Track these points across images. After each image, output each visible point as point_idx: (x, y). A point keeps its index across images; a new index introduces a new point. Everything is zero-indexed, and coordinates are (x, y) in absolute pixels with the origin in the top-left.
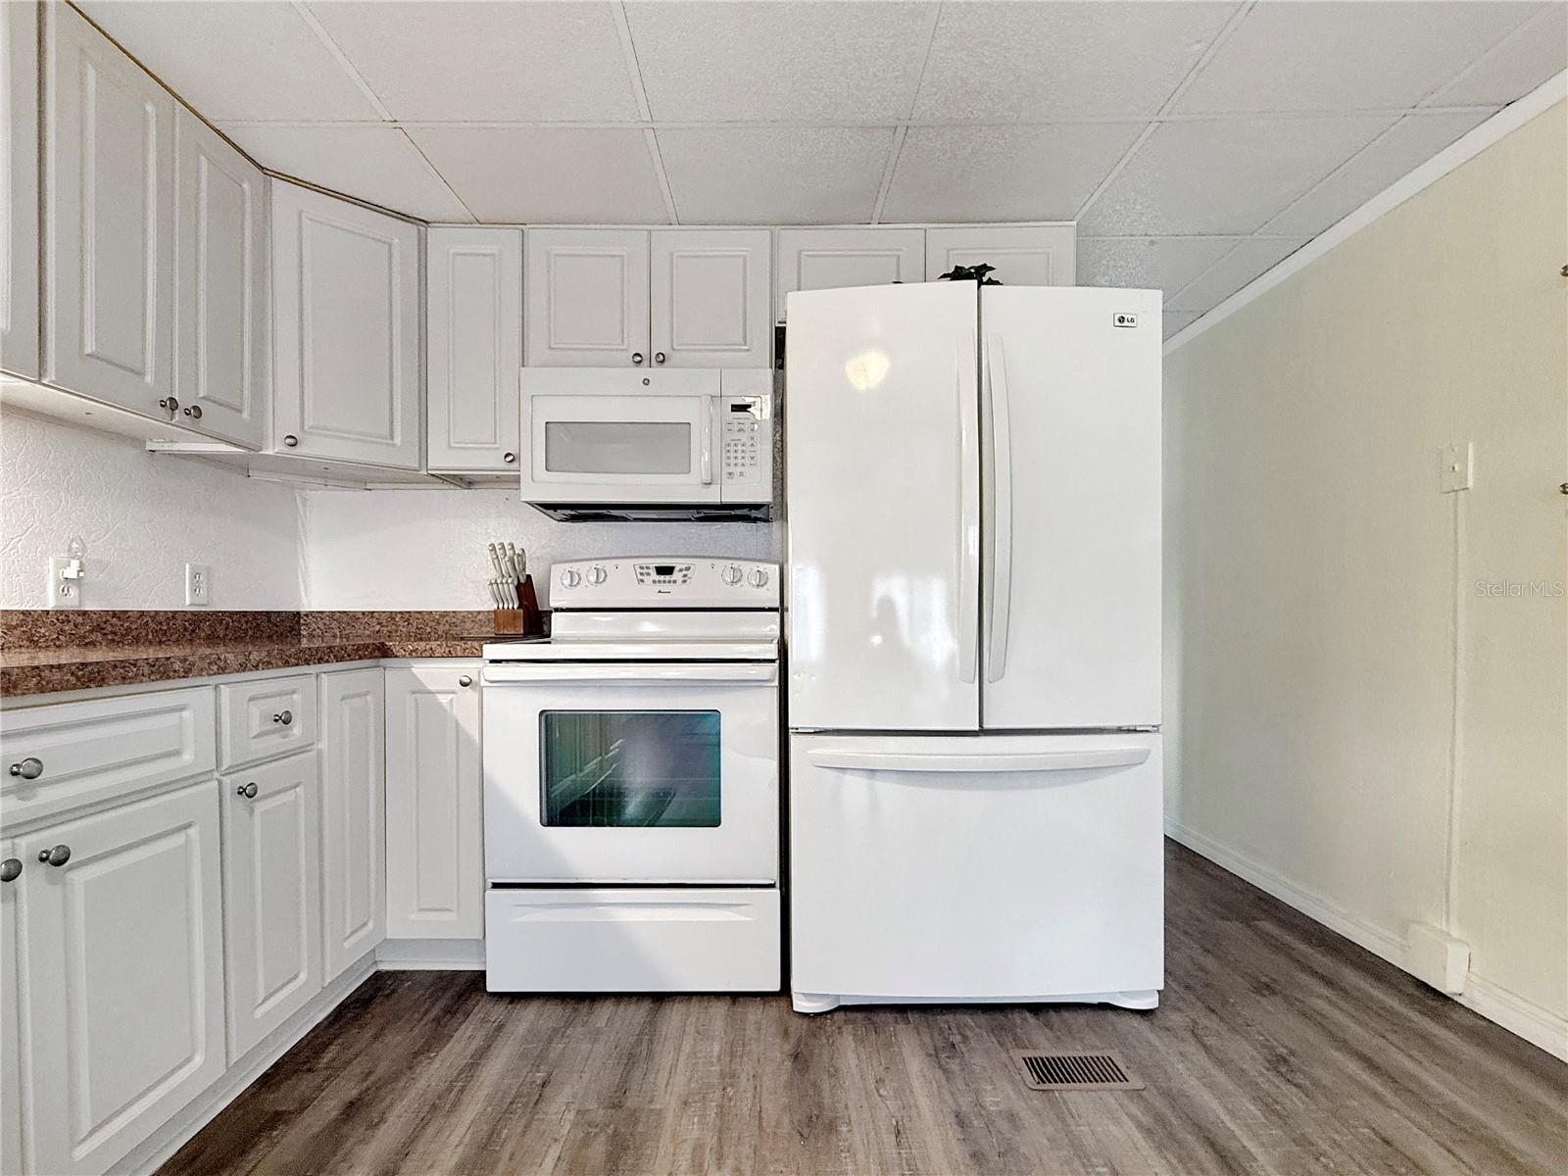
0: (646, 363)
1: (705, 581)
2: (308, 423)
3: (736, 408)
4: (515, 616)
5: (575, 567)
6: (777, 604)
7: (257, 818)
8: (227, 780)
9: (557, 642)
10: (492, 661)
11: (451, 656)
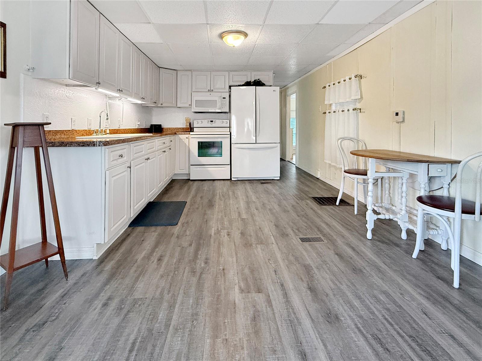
0: (210, 91)
1: (218, 123)
3: (223, 98)
4: (189, 128)
5: (198, 121)
6: (229, 126)
10: (191, 135)
11: (185, 134)
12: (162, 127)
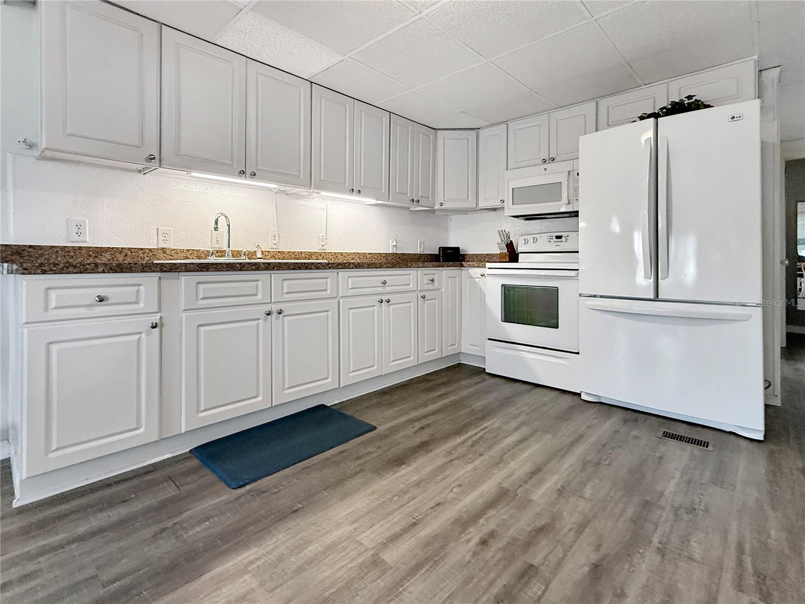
0: (547, 162)
2: (446, 198)
4: (506, 255)
5: (526, 237)
7: (425, 305)
8: (419, 293)
9: (521, 263)
10: (489, 268)
11: (478, 267)
12: (461, 253)
